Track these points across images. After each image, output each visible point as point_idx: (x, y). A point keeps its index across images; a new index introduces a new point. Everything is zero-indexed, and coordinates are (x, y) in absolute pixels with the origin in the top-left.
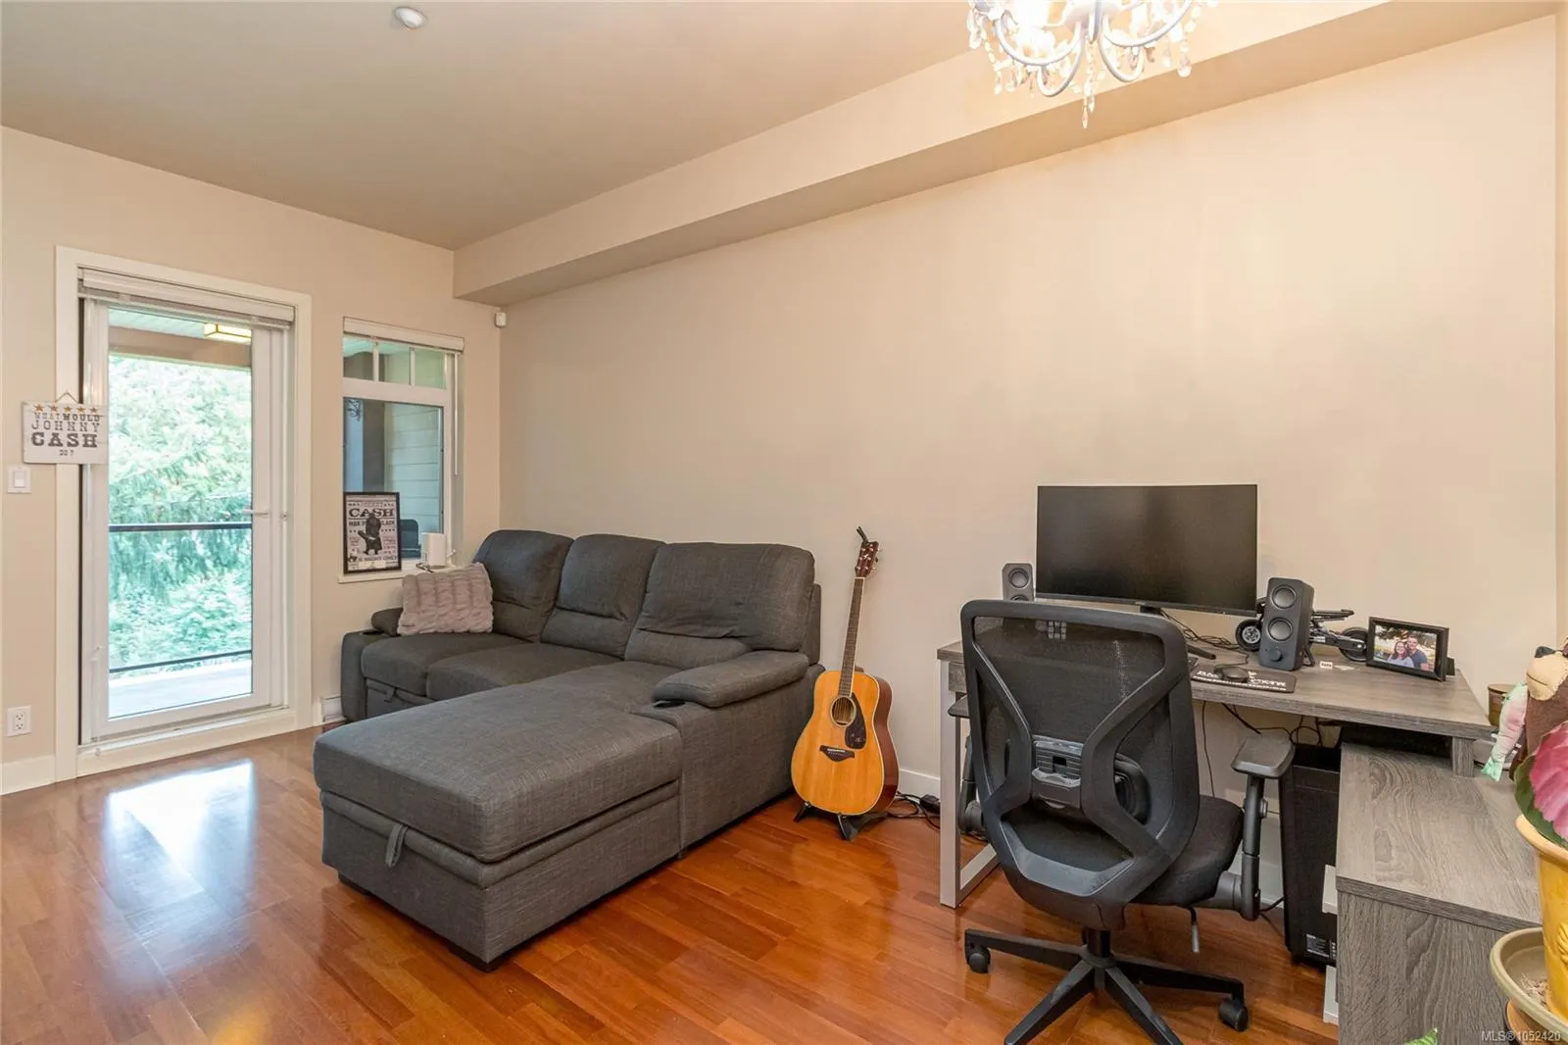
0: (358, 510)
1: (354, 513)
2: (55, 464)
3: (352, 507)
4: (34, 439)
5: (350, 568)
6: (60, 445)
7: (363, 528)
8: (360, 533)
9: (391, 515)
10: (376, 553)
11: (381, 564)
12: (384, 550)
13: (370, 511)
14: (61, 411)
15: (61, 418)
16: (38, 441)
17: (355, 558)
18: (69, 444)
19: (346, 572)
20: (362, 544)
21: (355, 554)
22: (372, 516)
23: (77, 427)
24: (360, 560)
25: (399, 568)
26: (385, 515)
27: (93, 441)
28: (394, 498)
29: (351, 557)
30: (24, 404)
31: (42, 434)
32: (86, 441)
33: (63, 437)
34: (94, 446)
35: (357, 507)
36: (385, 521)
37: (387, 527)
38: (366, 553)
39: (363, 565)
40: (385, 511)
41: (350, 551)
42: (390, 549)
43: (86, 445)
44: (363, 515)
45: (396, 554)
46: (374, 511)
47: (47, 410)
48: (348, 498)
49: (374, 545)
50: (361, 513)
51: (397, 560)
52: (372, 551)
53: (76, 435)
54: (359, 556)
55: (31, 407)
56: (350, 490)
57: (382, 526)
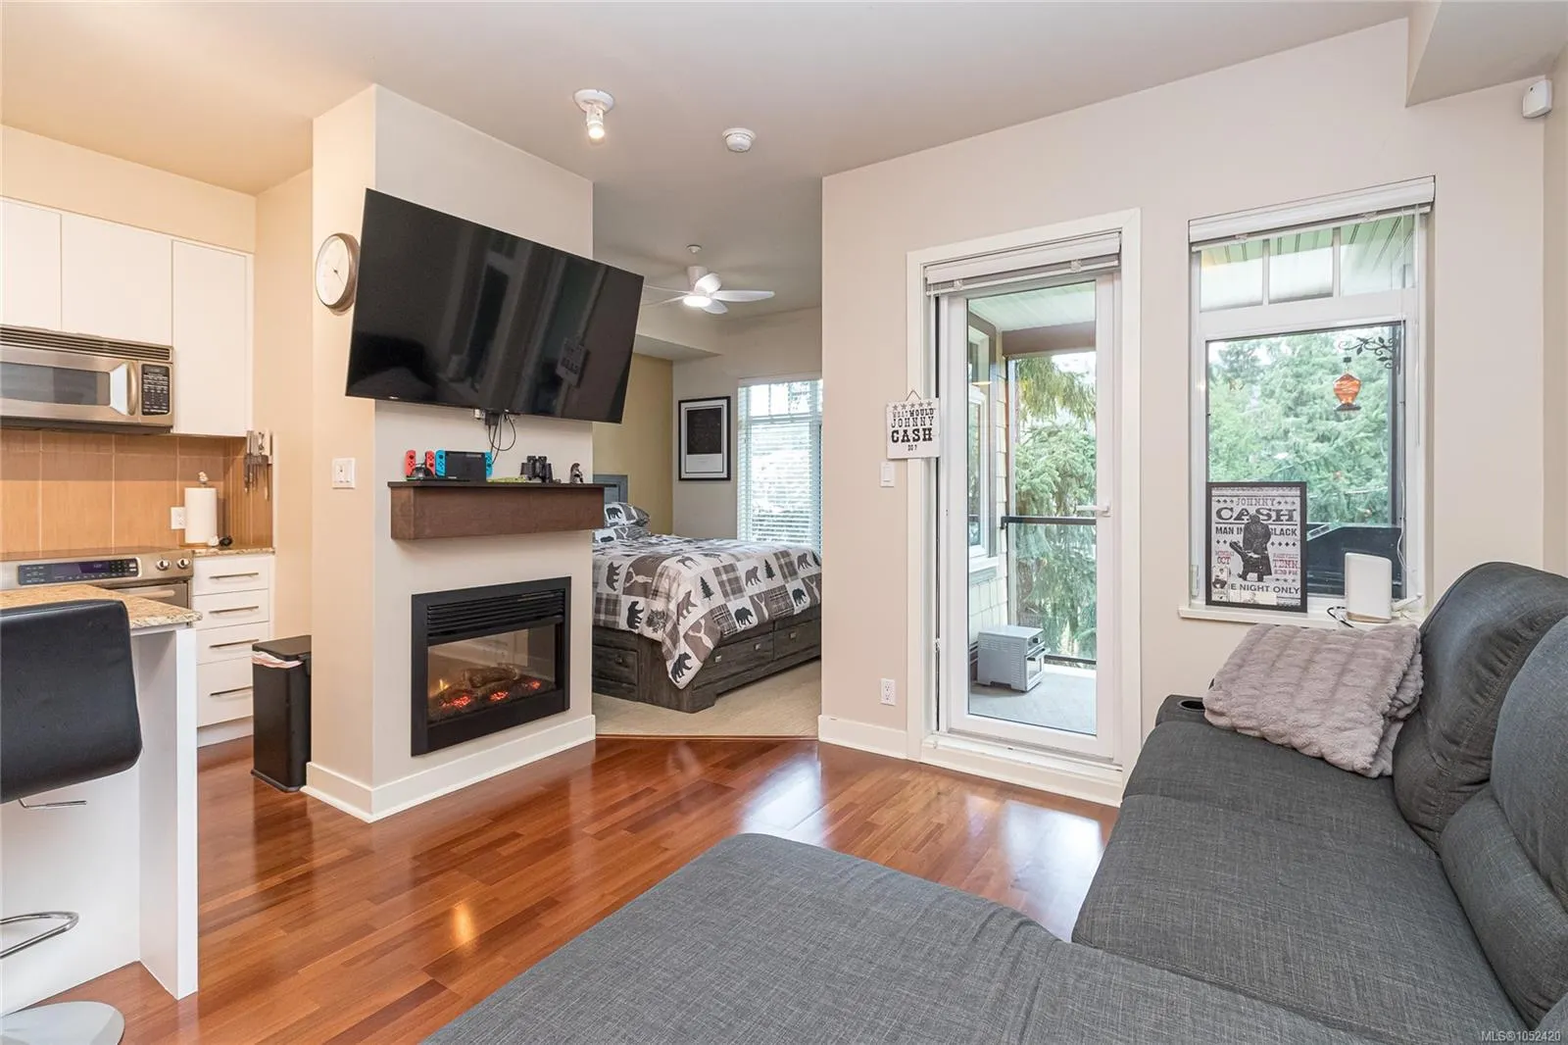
0: (1231, 509)
1: (1225, 514)
2: (906, 459)
3: (1222, 505)
4: (893, 437)
5: (1215, 598)
6: (908, 440)
7: (1239, 538)
8: (1234, 545)
9: (1291, 519)
10: (1260, 579)
11: (1270, 598)
12: (1274, 576)
13: (1252, 511)
14: (908, 408)
15: (909, 416)
16: (895, 439)
17: (1223, 584)
18: (914, 440)
19: (1209, 602)
20: (1237, 563)
21: (1223, 576)
22: (1255, 520)
23: (919, 422)
24: (1233, 587)
25: (1302, 608)
26: (1278, 519)
27: (930, 434)
28: (1297, 492)
29: (1218, 581)
30: (887, 406)
31: (897, 432)
32: (925, 435)
33: (911, 435)
34: (930, 439)
35: (1229, 505)
36: (1279, 528)
37: (1283, 539)
38: (1244, 576)
39: (1235, 596)
40: (1278, 512)
41: (1215, 572)
42: (1286, 578)
43: (925, 440)
44: (1239, 518)
45: (1298, 585)
46: (1258, 511)
47: (899, 409)
48: (1214, 492)
49: (1258, 566)
50: (1235, 516)
51: (1299, 595)
52: (1252, 576)
53: (918, 430)
54: (1230, 581)
55: (890, 409)
56: (1213, 479)
57: (1273, 538)
